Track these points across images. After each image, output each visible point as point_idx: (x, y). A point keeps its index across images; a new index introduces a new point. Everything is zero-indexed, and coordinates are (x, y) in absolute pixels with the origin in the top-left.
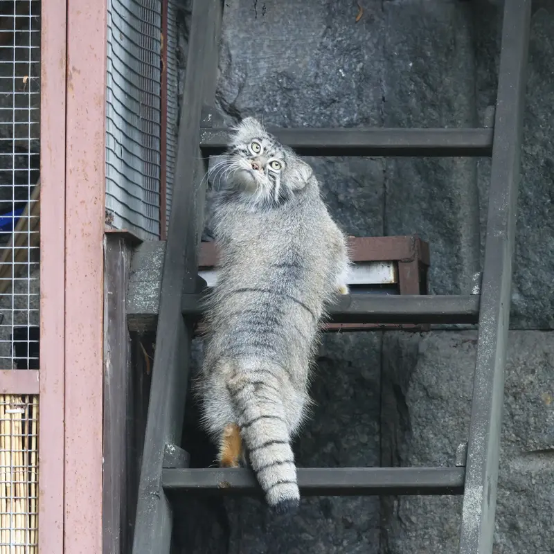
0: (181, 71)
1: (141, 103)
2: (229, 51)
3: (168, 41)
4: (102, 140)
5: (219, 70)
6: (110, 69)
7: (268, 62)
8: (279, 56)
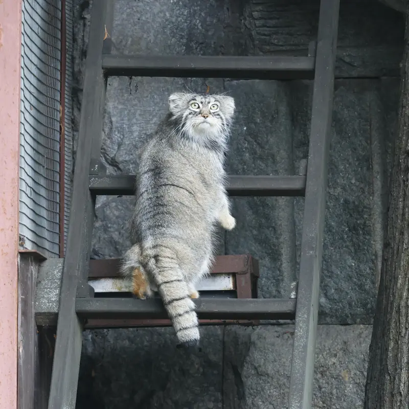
0: (75, 133)
1: (46, 156)
2: (111, 118)
3: (66, 111)
4: (17, 184)
5: (103, 133)
6: (23, 132)
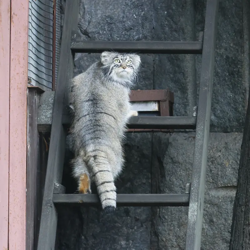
7: (102, 11)
8: (106, 8)
